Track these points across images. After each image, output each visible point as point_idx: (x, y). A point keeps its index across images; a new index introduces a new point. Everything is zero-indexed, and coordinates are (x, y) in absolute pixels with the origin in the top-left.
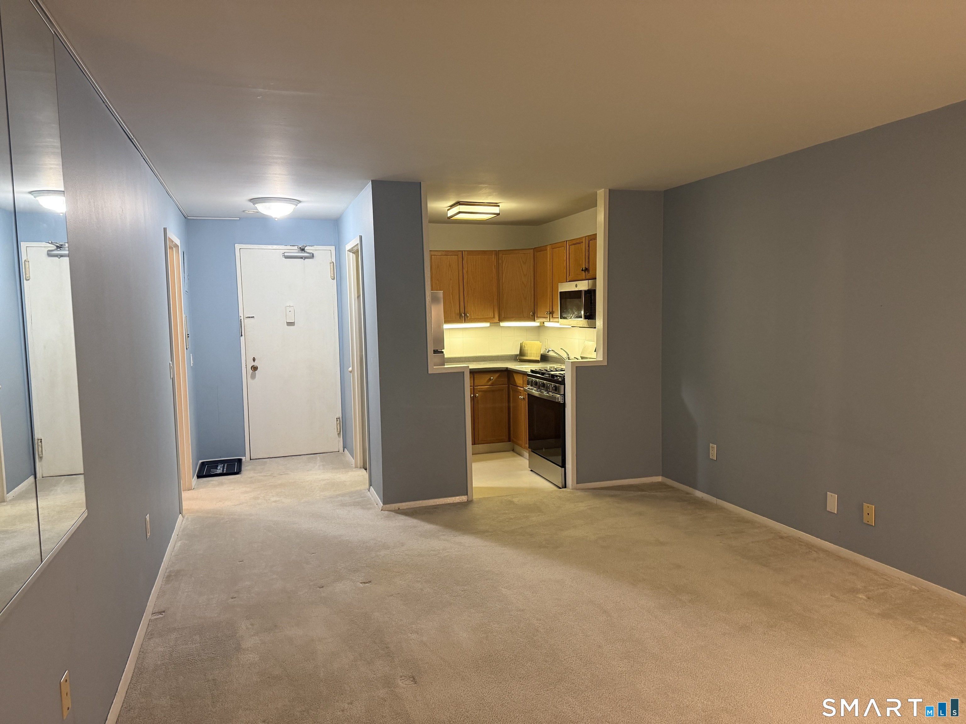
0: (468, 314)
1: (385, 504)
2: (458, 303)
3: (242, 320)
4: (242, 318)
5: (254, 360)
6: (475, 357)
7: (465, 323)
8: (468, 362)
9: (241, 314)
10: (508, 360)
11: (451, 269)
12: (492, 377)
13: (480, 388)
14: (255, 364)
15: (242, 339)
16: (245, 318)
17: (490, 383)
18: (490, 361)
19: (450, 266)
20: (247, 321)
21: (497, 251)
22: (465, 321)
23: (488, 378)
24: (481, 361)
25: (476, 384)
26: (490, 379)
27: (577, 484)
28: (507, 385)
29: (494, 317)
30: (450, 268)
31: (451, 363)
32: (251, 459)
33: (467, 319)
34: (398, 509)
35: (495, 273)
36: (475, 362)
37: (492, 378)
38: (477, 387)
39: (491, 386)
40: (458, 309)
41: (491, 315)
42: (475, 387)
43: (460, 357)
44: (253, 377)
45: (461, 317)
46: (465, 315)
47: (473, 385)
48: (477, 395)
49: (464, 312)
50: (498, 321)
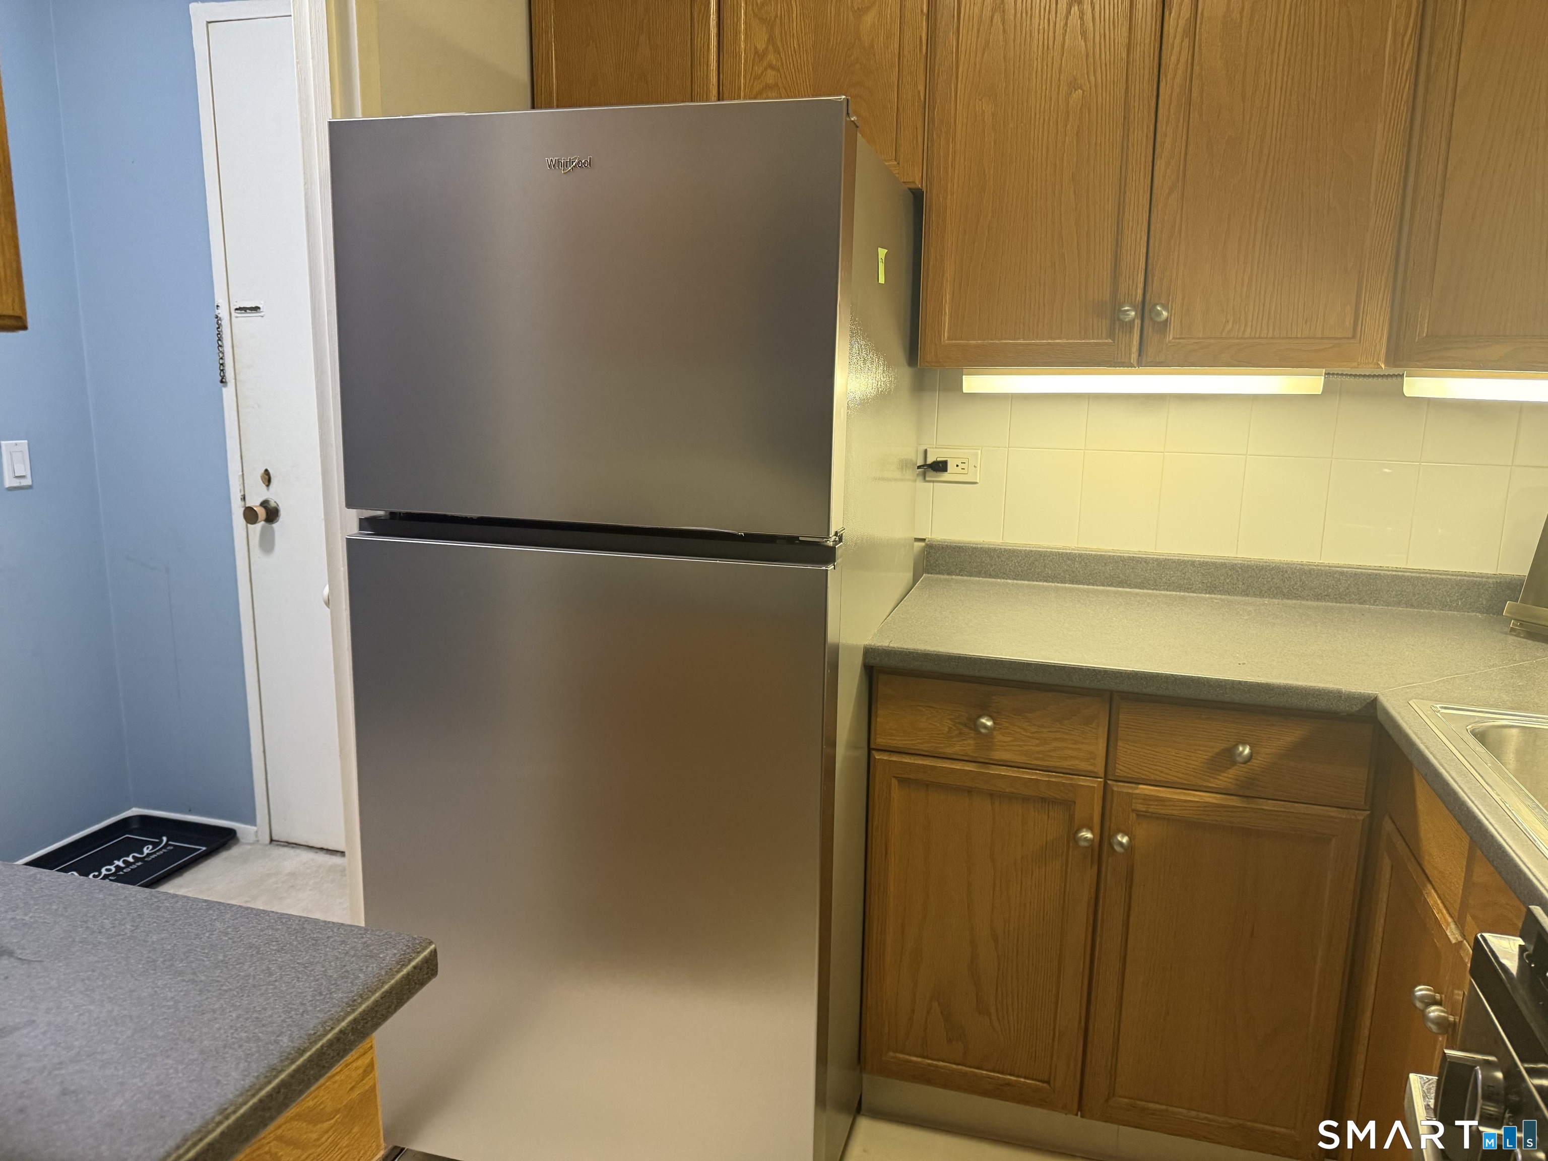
0: (1165, 307)
2: (1108, 244)
3: (225, 323)
4: (223, 313)
5: (267, 478)
6: (1223, 565)
7: (1140, 364)
8: (1180, 588)
9: (220, 298)
10: (1444, 606)
12: (1244, 743)
13: (1147, 799)
14: (274, 495)
15: (228, 392)
16: (233, 311)
17: (1226, 778)
18: (1318, 597)
20: (241, 320)
22: (1145, 358)
23: (1219, 746)
24: (1260, 593)
25: (1124, 764)
26: (1228, 757)
28: (1362, 815)
29: (1355, 333)
31: (1072, 582)
32: (272, 840)
36: (1221, 592)
37: (1247, 751)
39: (1234, 802)
40: (1107, 273)
41: (1334, 315)
42: (1117, 787)
43: (1132, 559)
44: (267, 544)
45: (1117, 324)
46: (1139, 315)
47: (1100, 769)
48: (1125, 840)
49: (1139, 298)
50: (1387, 363)
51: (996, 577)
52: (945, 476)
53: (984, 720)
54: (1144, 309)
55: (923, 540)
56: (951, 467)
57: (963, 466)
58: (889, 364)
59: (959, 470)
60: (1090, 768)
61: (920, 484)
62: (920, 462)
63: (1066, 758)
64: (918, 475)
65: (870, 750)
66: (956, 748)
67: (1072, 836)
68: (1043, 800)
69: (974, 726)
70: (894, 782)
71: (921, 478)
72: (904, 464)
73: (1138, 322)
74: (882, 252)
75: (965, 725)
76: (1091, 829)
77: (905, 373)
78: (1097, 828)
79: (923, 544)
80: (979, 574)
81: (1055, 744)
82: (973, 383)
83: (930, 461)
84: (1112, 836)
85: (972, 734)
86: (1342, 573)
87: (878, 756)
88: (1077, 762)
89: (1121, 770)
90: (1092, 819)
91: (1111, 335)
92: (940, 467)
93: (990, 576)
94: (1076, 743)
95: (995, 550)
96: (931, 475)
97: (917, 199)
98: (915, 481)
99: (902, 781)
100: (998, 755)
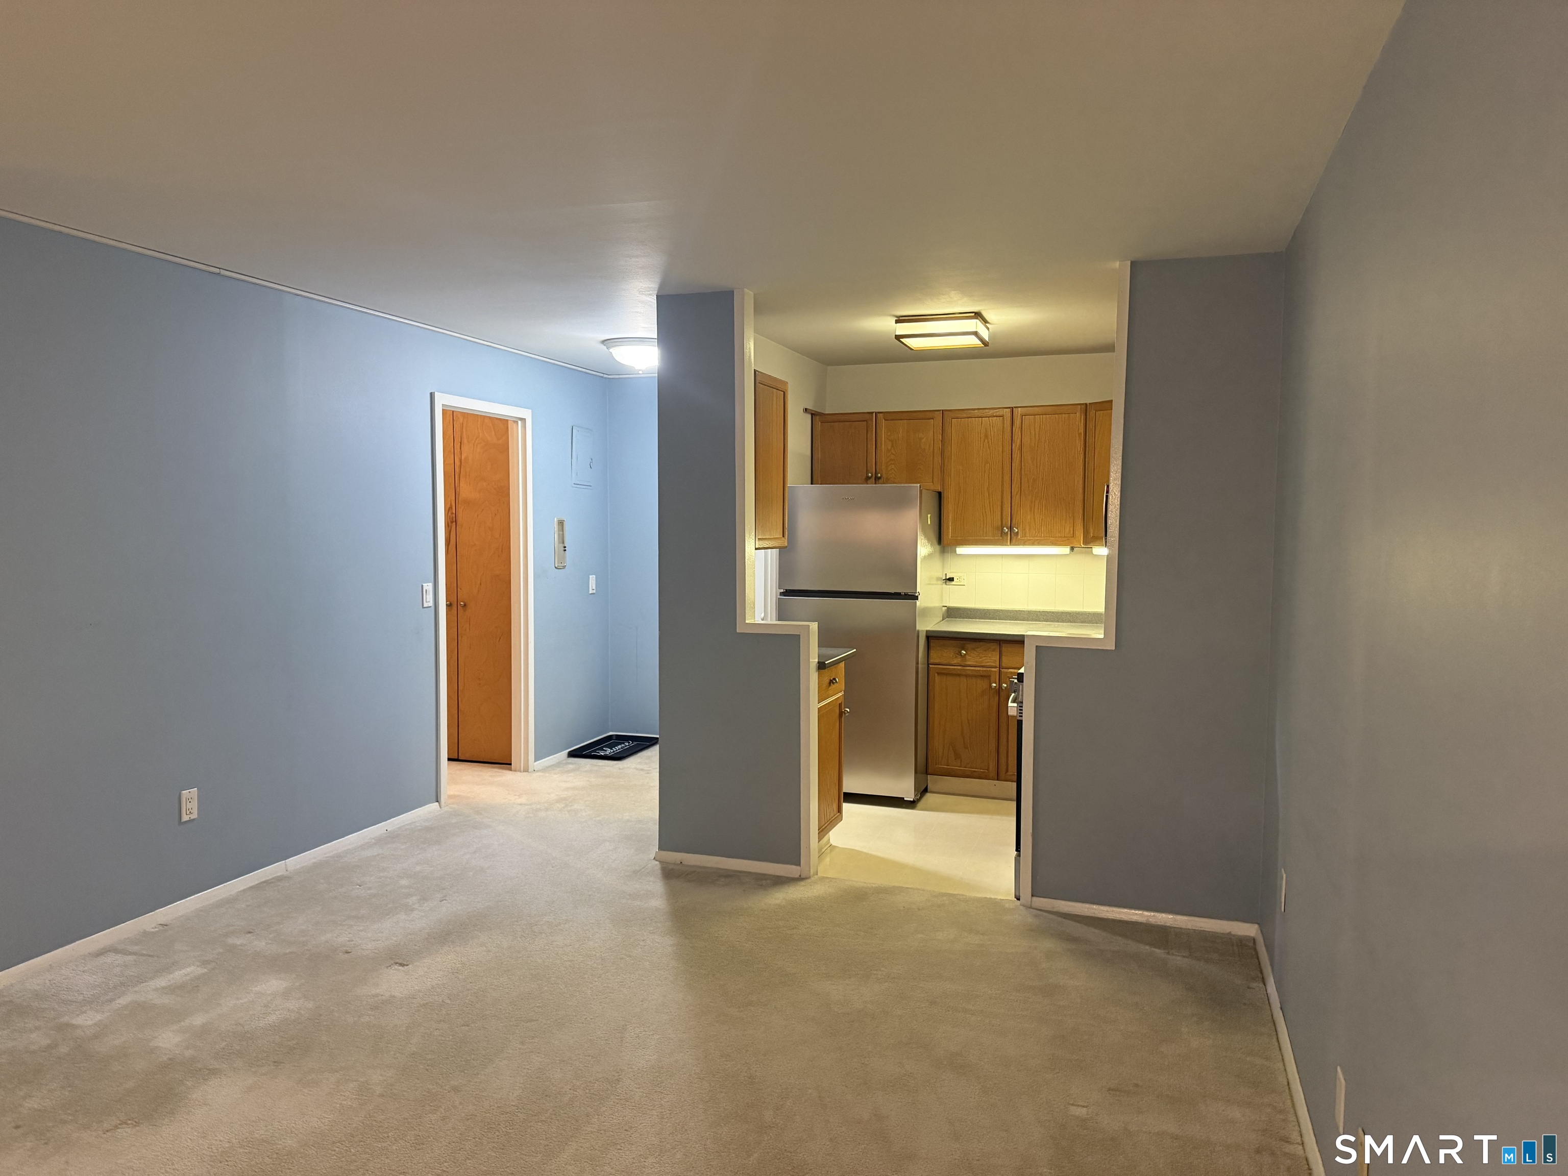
0: (1017, 529)
1: (661, 850)
2: (999, 508)
6: (1050, 612)
7: (1010, 545)
11: (988, 442)
13: (1011, 673)
19: (986, 436)
21: (1088, 404)
22: (1012, 543)
25: (1004, 663)
27: (1032, 896)
29: (1073, 535)
30: (986, 441)
33: (1015, 537)
34: (680, 863)
35: (1079, 449)
38: (1006, 670)
40: (999, 518)
41: (1067, 530)
42: (1003, 670)
45: (1003, 533)
46: (1009, 530)
47: (998, 665)
48: (1005, 685)
49: (1009, 525)
50: (1083, 544)
51: (973, 618)
52: (953, 583)
53: (963, 651)
54: (1011, 528)
55: (946, 606)
56: (955, 579)
57: (960, 579)
58: (932, 545)
59: (958, 581)
60: (995, 665)
61: (944, 586)
62: (944, 578)
63: (988, 662)
64: (943, 583)
65: (928, 664)
66: (955, 661)
67: (991, 686)
68: (981, 676)
69: (960, 654)
70: (936, 674)
71: (944, 584)
72: (938, 579)
73: (1009, 533)
74: (929, 516)
75: (958, 654)
76: (996, 683)
77: (938, 547)
78: (998, 683)
79: (946, 608)
80: (966, 618)
81: (984, 658)
82: (960, 550)
83: (947, 578)
84: (1002, 684)
85: (960, 657)
86: (1089, 613)
87: (931, 666)
88: (990, 663)
89: (1004, 665)
90: (996, 681)
91: (1002, 536)
92: (951, 579)
93: (971, 618)
94: (990, 657)
95: (972, 609)
96: (948, 582)
97: (940, 494)
98: (942, 585)
99: (938, 674)
100: (969, 663)
